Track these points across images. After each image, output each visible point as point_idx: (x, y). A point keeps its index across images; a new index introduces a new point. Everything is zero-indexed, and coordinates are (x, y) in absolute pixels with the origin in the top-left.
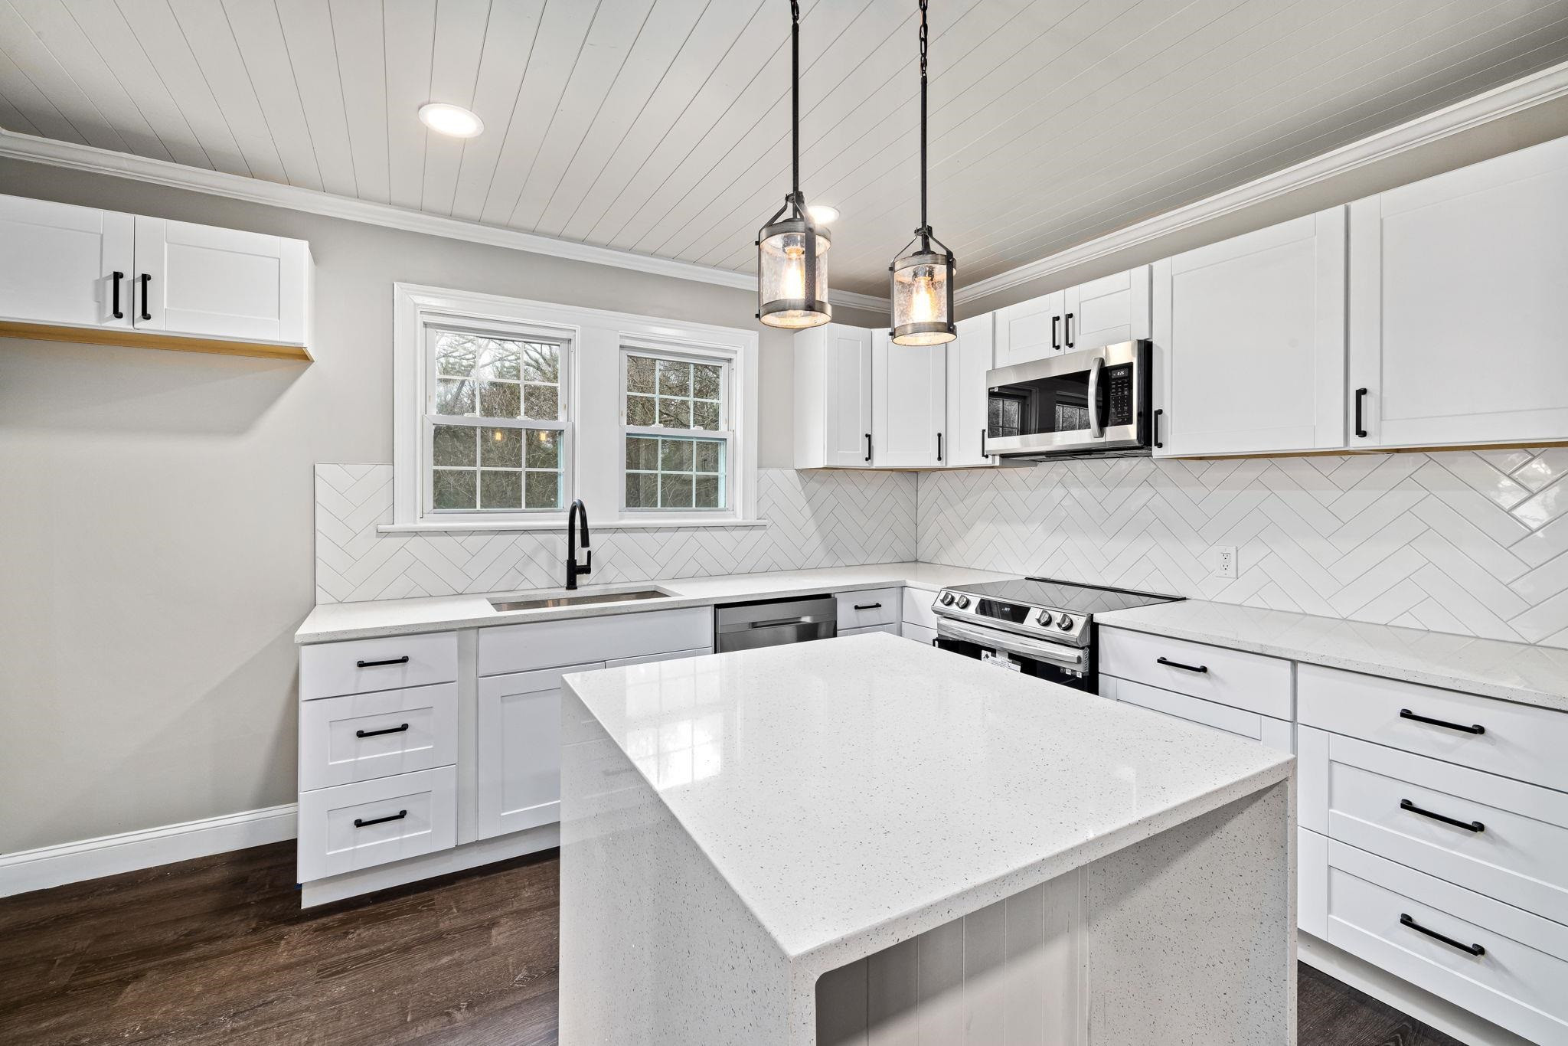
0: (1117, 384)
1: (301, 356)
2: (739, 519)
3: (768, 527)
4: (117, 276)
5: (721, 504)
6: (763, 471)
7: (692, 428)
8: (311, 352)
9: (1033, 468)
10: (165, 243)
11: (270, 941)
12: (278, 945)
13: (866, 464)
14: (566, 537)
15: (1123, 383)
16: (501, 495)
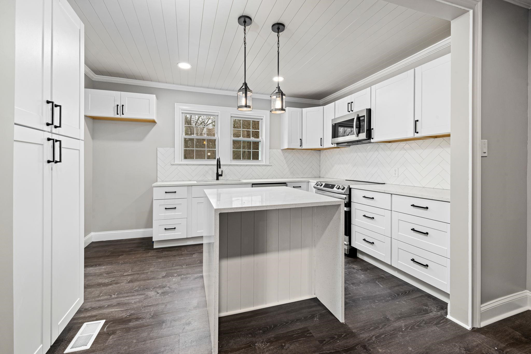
0: (361, 121)
1: (154, 122)
2: (264, 163)
3: (272, 166)
4: (118, 105)
5: (260, 159)
6: (271, 150)
7: (251, 138)
8: (156, 121)
9: (349, 148)
10: (127, 98)
11: (147, 252)
12: (149, 253)
13: (300, 148)
14: (216, 167)
16: (200, 156)
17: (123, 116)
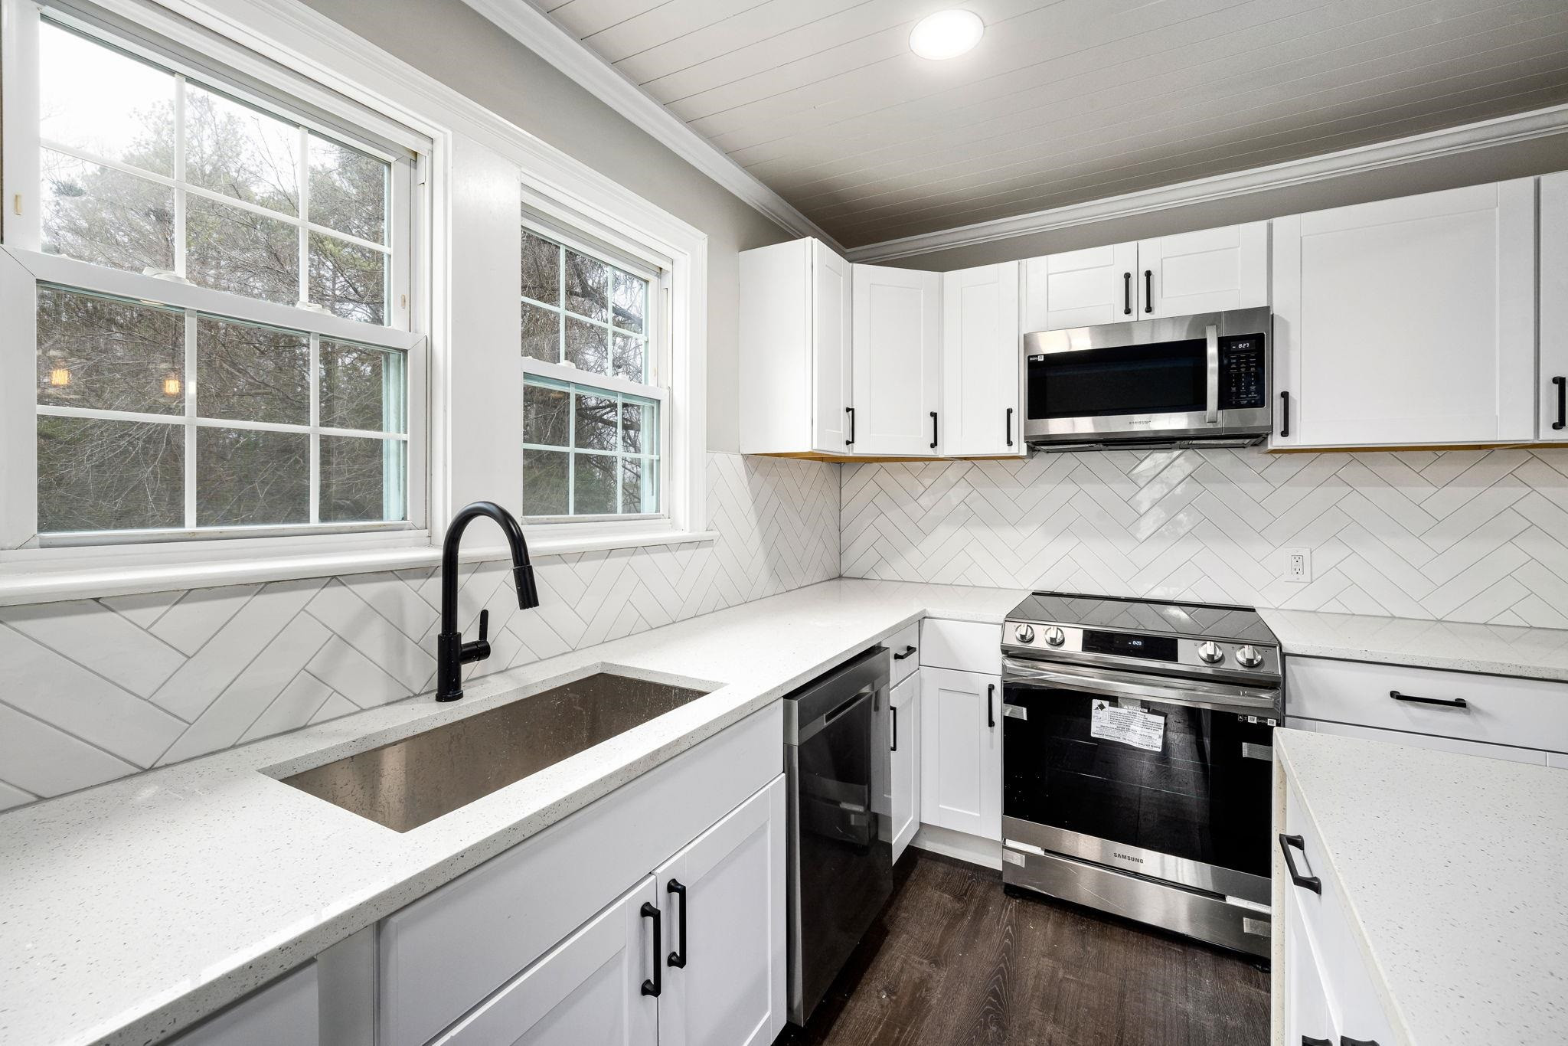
0: (1239, 358)
3: (715, 542)
6: (711, 456)
14: (439, 585)
15: (1249, 357)
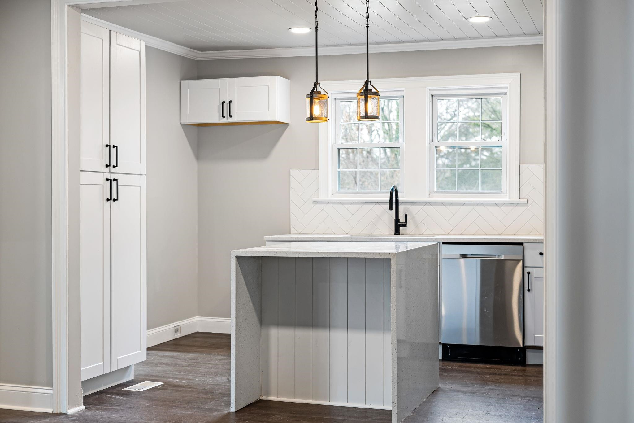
2: (506, 199)
4: (223, 103)
6: (524, 166)
10: (236, 88)
17: (231, 120)
